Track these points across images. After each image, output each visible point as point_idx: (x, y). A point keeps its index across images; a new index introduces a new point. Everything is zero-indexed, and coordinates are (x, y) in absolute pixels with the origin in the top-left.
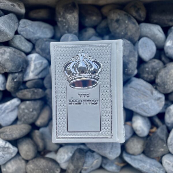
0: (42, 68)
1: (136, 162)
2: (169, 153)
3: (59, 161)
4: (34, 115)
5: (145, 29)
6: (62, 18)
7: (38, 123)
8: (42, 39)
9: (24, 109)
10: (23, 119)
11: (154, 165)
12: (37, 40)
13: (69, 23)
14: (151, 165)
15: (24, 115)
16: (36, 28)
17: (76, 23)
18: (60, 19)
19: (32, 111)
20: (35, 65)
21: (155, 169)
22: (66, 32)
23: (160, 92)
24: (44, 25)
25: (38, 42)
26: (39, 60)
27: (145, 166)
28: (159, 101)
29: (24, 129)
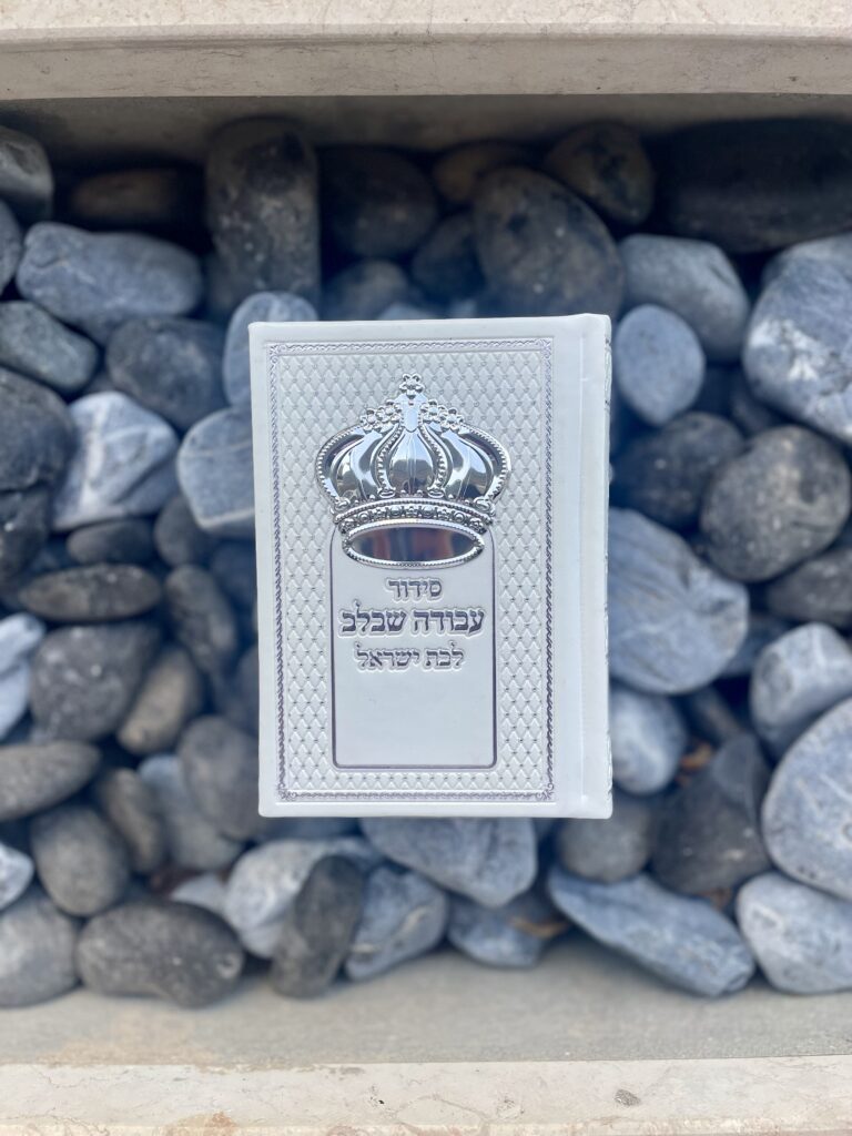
0: (142, 466)
1: (612, 914)
2: (772, 868)
3: (235, 920)
4: (111, 695)
5: (645, 265)
6: (237, 215)
7: (134, 733)
8: (142, 319)
9: (59, 667)
10: (56, 719)
11: (701, 930)
12: (113, 326)
13: (271, 239)
14: (684, 928)
15: (61, 698)
16: (110, 268)
17: (307, 240)
18: (226, 222)
19: (102, 677)
20: (109, 450)
21: (702, 952)
22: (260, 283)
23: (723, 574)
24: (148, 250)
25: (120, 337)
26: (128, 425)
27: (655, 933)
28: (719, 620)
29: (63, 763)
